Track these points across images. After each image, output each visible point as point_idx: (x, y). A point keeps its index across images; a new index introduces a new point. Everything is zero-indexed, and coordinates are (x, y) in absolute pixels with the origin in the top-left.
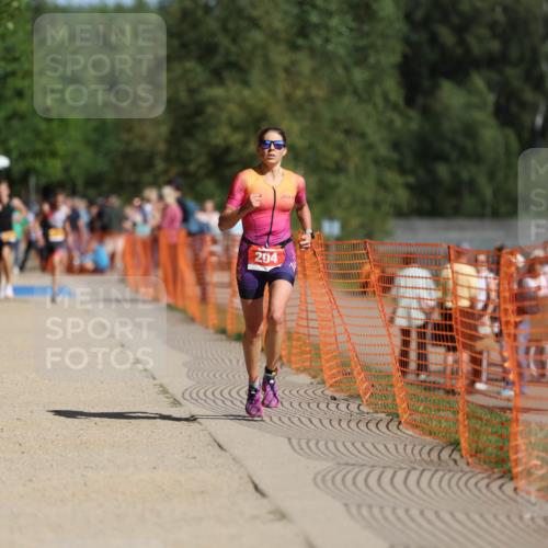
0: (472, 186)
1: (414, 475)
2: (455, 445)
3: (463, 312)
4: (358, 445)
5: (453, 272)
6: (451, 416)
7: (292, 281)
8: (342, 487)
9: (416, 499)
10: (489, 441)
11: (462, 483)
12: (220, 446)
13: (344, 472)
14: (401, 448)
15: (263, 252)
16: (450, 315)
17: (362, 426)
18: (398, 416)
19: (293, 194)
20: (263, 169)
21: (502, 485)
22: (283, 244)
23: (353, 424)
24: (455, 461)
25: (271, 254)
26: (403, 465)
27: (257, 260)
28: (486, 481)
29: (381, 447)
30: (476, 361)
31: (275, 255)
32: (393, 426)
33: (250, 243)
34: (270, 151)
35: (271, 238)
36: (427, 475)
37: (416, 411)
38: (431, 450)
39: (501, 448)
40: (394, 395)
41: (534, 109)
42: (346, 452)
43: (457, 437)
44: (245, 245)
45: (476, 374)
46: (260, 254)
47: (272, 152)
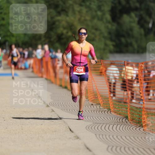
0: (131, 44)
1: (115, 126)
4: (99, 118)
5: (126, 69)
6: (125, 109)
8: (94, 130)
9: (115, 133)
10: (136, 116)
11: (129, 128)
12: (60, 118)
13: (95, 125)
14: (111, 118)
16: (125, 81)
21: (140, 129)
22: (85, 66)
23: (98, 112)
24: (127, 122)
25: (81, 69)
26: (112, 123)
28: (135, 128)
29: (106, 118)
31: (82, 69)
32: (109, 112)
33: (74, 65)
35: (81, 64)
36: (119, 126)
37: (116, 108)
38: (120, 119)
39: (140, 118)
40: (109, 104)
42: (96, 120)
43: (127, 115)
45: (133, 97)
46: (78, 69)
47: (83, 37)
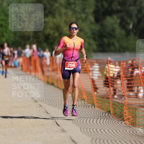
0: (113, 44)
1: (99, 120)
2: (109, 112)
3: (111, 77)
4: (84, 112)
5: (108, 67)
6: (108, 105)
7: (80, 73)
8: (80, 124)
9: (99, 126)
10: (118, 111)
11: (111, 122)
12: (47, 113)
13: (80, 119)
14: (95, 113)
15: (70, 64)
16: (108, 78)
17: (85, 107)
18: (94, 105)
19: (80, 44)
20: (71, 36)
21: (122, 122)
22: (76, 61)
23: (82, 107)
24: (109, 116)
25: (73, 64)
26: (96, 118)
27: (68, 66)
28: (117, 121)
29: (90, 113)
30: (115, 90)
31: (74, 64)
32: (93, 107)
33: (66, 61)
34: (73, 31)
35: (73, 59)
36: (102, 120)
37: (99, 103)
38: (103, 113)
39: (121, 113)
40: (93, 99)
41: (129, 24)
42: (81, 114)
43: (109, 110)
44: (64, 61)
45: (115, 93)
46: (69, 64)
47: (74, 31)
